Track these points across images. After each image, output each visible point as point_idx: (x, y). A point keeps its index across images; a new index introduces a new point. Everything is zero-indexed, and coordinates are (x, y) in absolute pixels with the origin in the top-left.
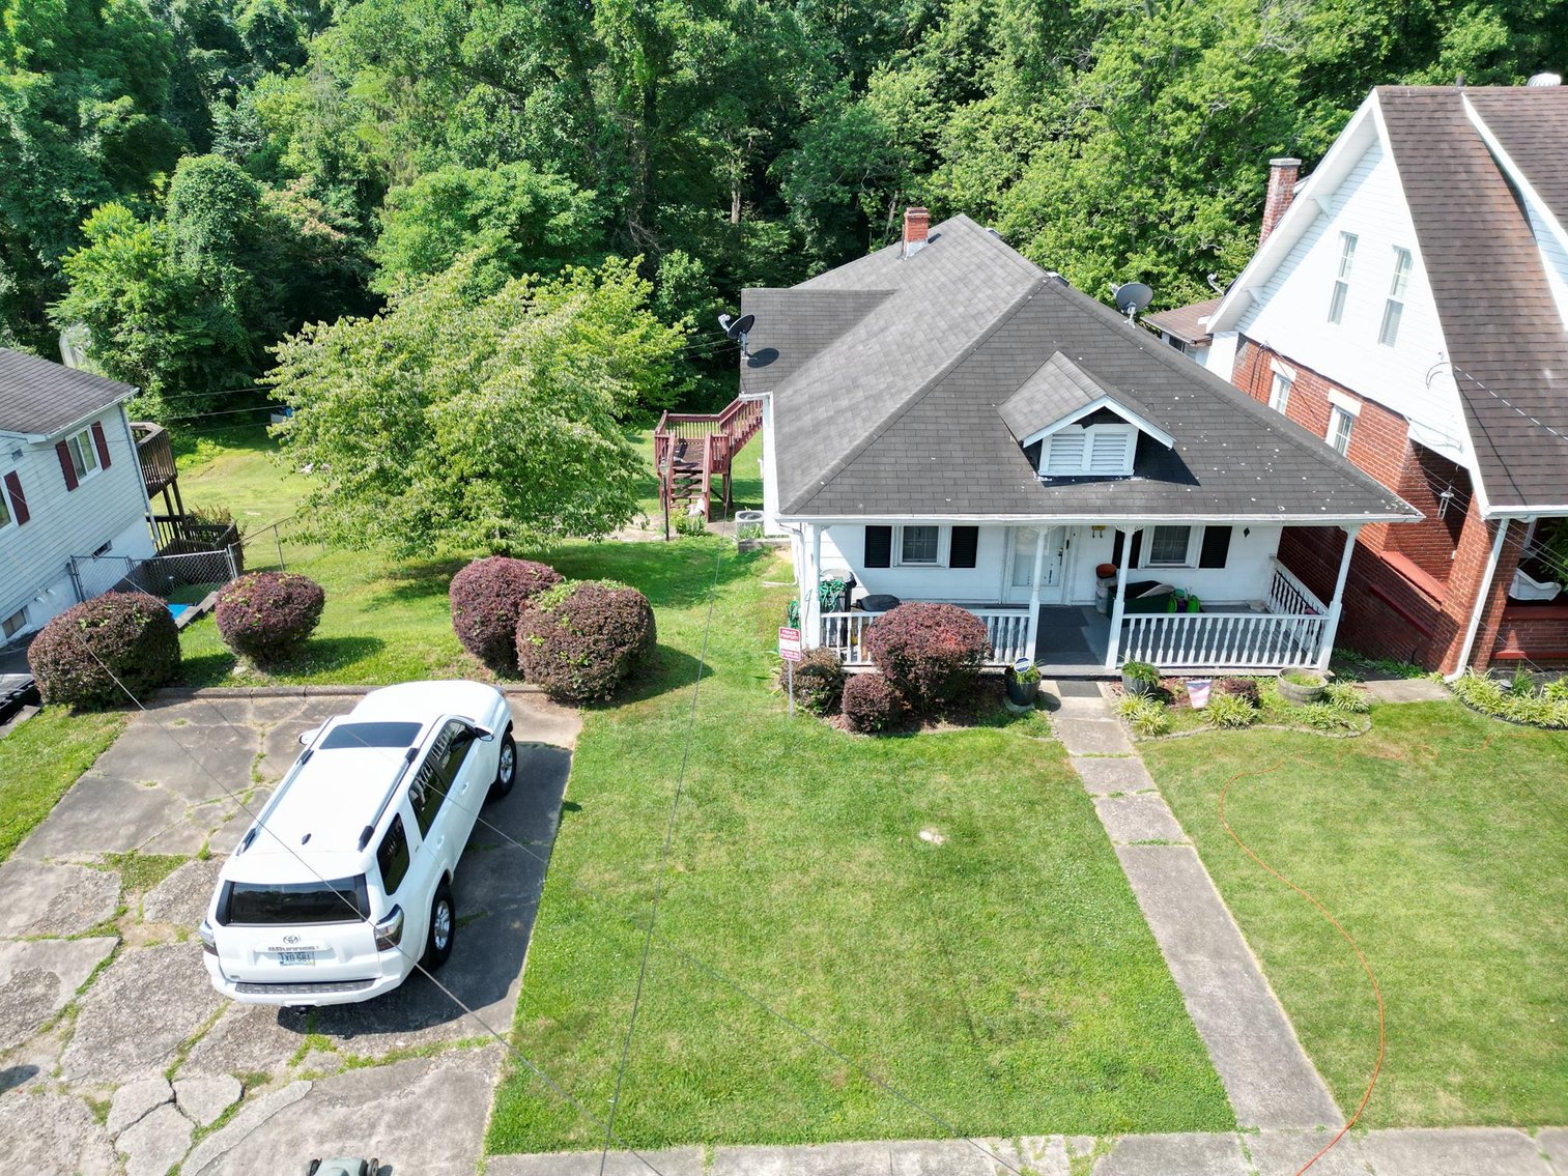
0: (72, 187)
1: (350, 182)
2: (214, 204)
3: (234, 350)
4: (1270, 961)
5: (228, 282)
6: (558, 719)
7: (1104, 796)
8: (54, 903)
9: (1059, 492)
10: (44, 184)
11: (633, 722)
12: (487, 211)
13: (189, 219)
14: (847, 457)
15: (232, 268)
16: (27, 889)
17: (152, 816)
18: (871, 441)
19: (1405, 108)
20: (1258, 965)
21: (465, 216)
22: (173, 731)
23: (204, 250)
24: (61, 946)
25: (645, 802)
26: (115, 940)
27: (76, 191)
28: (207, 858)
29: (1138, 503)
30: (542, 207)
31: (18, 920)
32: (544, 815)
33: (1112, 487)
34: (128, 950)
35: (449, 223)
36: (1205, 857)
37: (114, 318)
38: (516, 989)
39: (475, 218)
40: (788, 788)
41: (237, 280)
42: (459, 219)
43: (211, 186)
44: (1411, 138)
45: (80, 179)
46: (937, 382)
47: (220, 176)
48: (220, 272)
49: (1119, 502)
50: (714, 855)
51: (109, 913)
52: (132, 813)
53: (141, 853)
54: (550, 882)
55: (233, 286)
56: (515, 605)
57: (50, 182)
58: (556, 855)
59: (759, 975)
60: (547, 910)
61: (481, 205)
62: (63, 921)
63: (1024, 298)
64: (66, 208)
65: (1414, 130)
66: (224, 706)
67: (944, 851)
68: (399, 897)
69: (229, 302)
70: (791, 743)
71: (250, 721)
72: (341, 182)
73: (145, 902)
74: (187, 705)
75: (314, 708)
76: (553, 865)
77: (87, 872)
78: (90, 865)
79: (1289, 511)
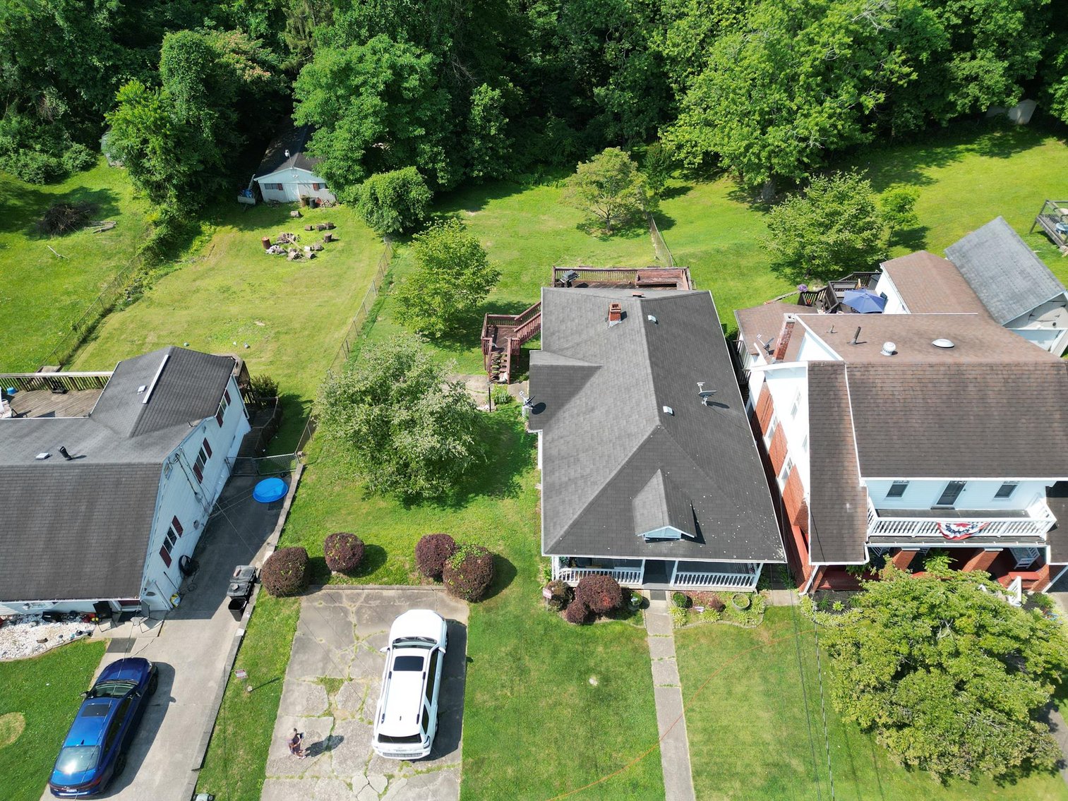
4: (692, 744)
5: (205, 121)
6: (460, 606)
7: (656, 659)
8: (307, 701)
9: (651, 545)
11: (488, 610)
14: (571, 525)
15: (207, 111)
16: (297, 694)
17: (326, 658)
18: (581, 516)
20: (688, 744)
22: (319, 608)
23: (188, 101)
24: (316, 720)
25: (495, 658)
26: (332, 718)
28: (351, 680)
29: (681, 552)
31: (299, 708)
32: (460, 662)
33: (672, 543)
34: (338, 722)
36: (683, 694)
38: (461, 744)
40: (544, 652)
41: (211, 119)
44: (818, 389)
46: (609, 484)
48: (199, 114)
50: (521, 688)
51: (326, 706)
52: (319, 657)
53: (328, 677)
54: (467, 698)
55: (208, 123)
56: (442, 564)
58: (467, 685)
60: (466, 711)
62: (313, 709)
63: (649, 437)
65: (821, 385)
66: (334, 593)
67: (598, 689)
68: (428, 734)
69: (207, 134)
70: (548, 628)
71: (346, 603)
73: (337, 699)
74: (320, 593)
75: (368, 596)
76: (466, 691)
77: (313, 685)
78: (313, 682)
79: (737, 558)
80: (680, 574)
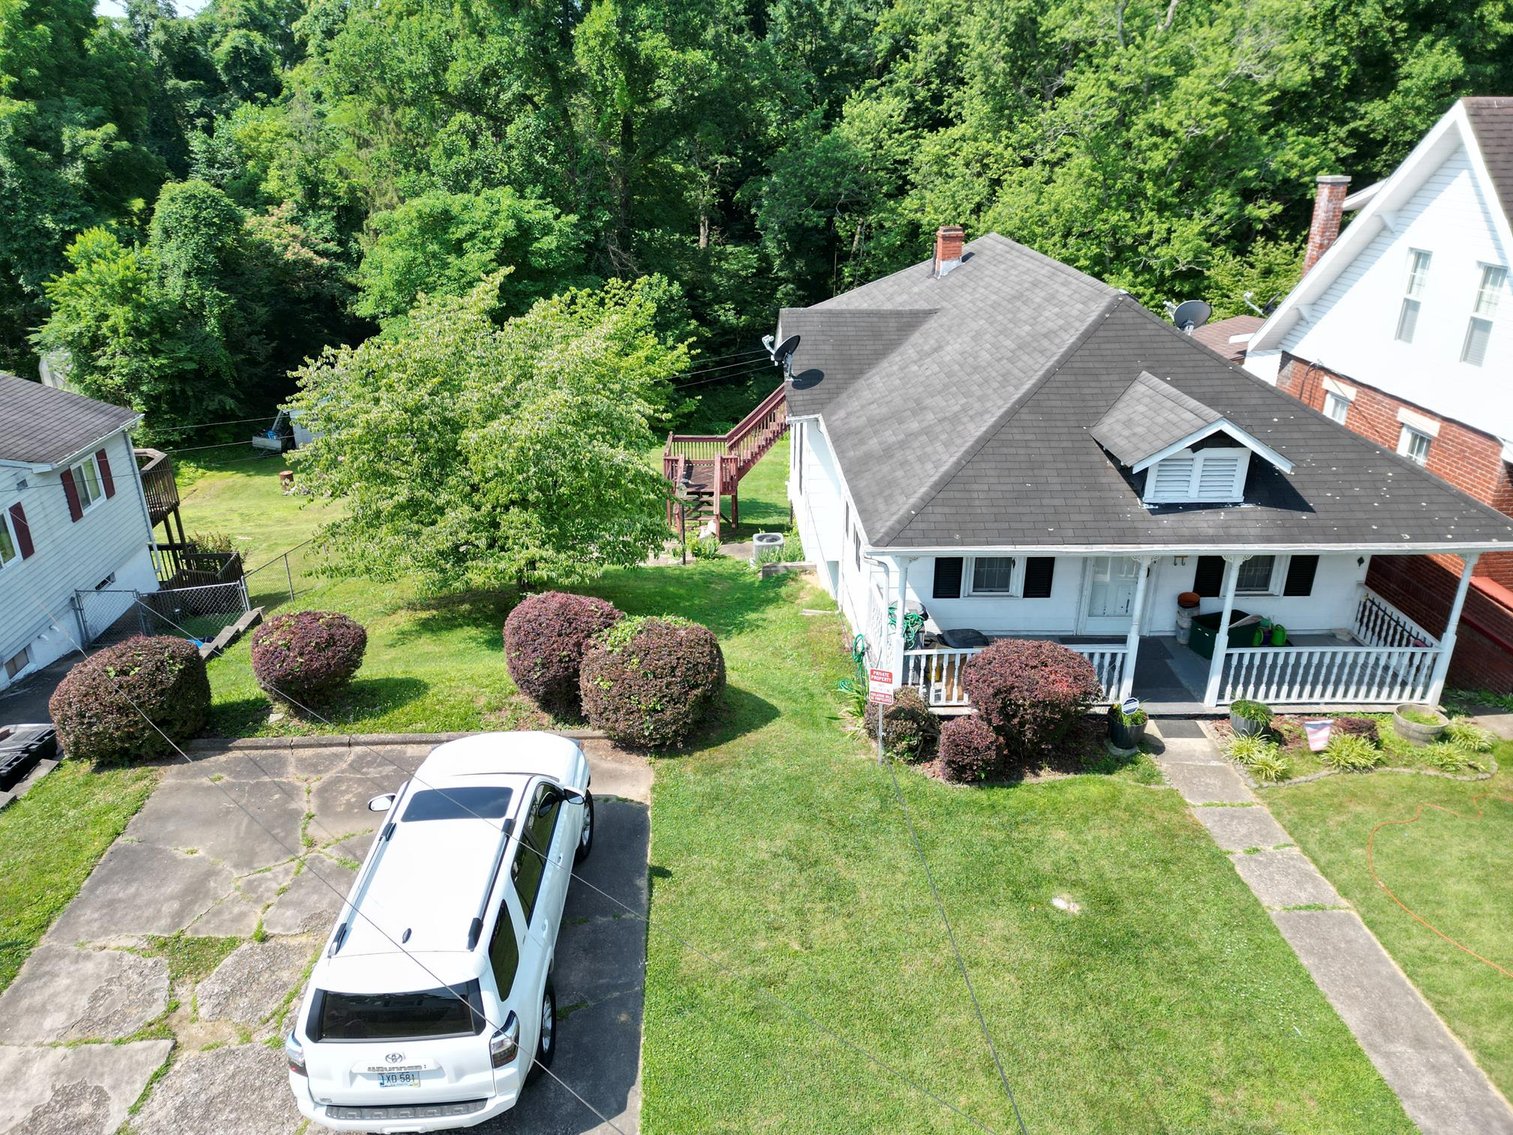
0: (55, 213)
1: (330, 208)
2: (197, 229)
3: (217, 374)
5: (211, 306)
6: (627, 768)
7: (1240, 852)
8: (95, 998)
9: (1167, 520)
10: (27, 210)
11: (711, 771)
12: (471, 236)
13: (173, 244)
14: (936, 484)
15: (216, 292)
16: (63, 982)
17: (196, 891)
18: (959, 466)
19: (1492, 119)
20: (1470, 1057)
21: (449, 241)
22: (209, 788)
23: (187, 274)
24: (107, 1051)
25: (741, 866)
26: (169, 1043)
27: (60, 216)
28: (264, 939)
29: (1253, 532)
30: (525, 232)
31: (54, 1021)
32: (630, 883)
33: (1222, 515)
34: (185, 1056)
35: (433, 247)
36: (1371, 925)
37: (97, 342)
38: (636, 1099)
39: (460, 242)
40: (894, 848)
41: (221, 304)
42: (443, 243)
43: (195, 212)
44: (1500, 149)
45: (63, 205)
46: (1022, 403)
47: (204, 201)
48: (203, 296)
49: (1233, 531)
50: (830, 930)
51: (158, 1009)
52: (172, 887)
53: (188, 935)
54: (653, 964)
55: (216, 310)
56: (578, 645)
57: (33, 208)
58: (653, 932)
59: (910, 1078)
60: (655, 1000)
61: (466, 229)
62: (107, 1021)
63: (1101, 316)
64: (48, 234)
65: (1504, 142)
66: (265, 758)
67: (1085, 923)
68: (512, 1003)
69: (212, 325)
70: (887, 797)
71: (292, 775)
72: (321, 208)
73: (200, 994)
74: (222, 758)
75: (361, 758)
76: (653, 944)
77: (130, 958)
78: (131, 950)
79: (1414, 539)
80: (1236, 651)
